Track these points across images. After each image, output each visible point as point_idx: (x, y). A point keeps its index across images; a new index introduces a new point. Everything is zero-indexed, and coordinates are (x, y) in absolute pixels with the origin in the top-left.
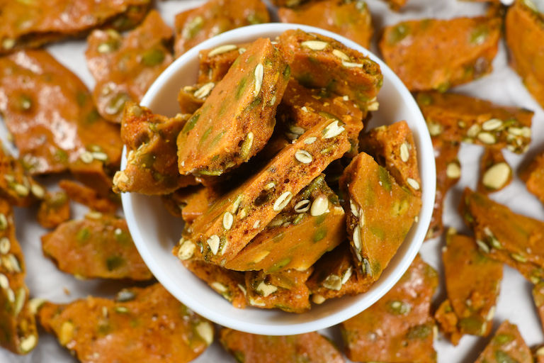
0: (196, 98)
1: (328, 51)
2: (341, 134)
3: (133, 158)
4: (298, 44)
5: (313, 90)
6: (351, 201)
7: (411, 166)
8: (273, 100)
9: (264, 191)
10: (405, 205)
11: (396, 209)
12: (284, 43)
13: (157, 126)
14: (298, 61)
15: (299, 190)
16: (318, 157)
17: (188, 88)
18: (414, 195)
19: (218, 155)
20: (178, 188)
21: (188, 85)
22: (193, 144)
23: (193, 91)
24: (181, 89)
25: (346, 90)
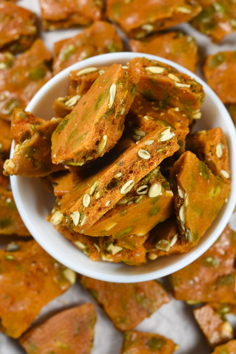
0: (66, 106)
1: (165, 75)
2: (172, 139)
3: (19, 150)
4: (143, 68)
5: (153, 103)
6: (178, 187)
7: (224, 161)
8: (123, 111)
9: (114, 179)
10: (219, 190)
11: (211, 193)
12: (132, 67)
13: (37, 127)
14: (143, 81)
15: (140, 179)
16: (155, 155)
17: (61, 99)
18: (225, 183)
19: (81, 151)
20: (51, 172)
21: (61, 97)
22: (63, 141)
23: (65, 101)
24: (56, 100)
25: (177, 103)
